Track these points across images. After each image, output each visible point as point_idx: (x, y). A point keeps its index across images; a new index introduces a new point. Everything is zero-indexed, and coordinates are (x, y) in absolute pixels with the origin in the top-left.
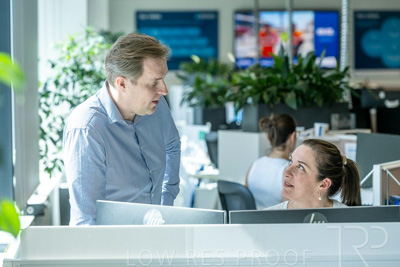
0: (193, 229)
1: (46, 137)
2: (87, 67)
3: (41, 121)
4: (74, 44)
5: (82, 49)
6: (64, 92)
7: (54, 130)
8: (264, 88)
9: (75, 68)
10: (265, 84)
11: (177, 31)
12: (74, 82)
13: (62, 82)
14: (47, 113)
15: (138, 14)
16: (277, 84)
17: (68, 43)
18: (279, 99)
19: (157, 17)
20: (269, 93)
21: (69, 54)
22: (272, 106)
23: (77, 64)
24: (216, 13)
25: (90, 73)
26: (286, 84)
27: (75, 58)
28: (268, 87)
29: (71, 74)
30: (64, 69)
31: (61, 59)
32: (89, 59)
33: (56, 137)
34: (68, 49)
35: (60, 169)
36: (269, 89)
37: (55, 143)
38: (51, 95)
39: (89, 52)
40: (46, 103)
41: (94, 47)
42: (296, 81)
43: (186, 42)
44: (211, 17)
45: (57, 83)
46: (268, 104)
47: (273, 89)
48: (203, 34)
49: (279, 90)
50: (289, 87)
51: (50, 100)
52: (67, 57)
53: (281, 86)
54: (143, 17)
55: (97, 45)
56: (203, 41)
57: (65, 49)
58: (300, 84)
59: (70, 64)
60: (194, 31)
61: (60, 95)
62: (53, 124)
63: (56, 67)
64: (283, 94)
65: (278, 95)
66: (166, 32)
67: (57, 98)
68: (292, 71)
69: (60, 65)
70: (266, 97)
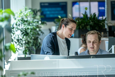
0: (59, 60)
1: (14, 41)
2: (26, 19)
3: (12, 36)
4: (21, 12)
5: (24, 14)
6: (18, 27)
7: (16, 39)
8: (80, 25)
9: (22, 20)
10: (80, 23)
11: (53, 9)
12: (22, 24)
13: (18, 24)
14: (14, 34)
15: (41, 3)
16: (84, 23)
17: (20, 12)
18: (85, 28)
19: (47, 4)
20: (82, 26)
21: (20, 15)
22: (83, 30)
23: (23, 19)
24: (66, 3)
25: (27, 21)
26: (87, 23)
27: (22, 17)
28: (81, 24)
29: (21, 21)
30: (19, 20)
31: (18, 17)
32: (26, 17)
33: (16, 41)
34: (20, 14)
35: (18, 51)
36: (82, 25)
37: (16, 43)
38: (15, 28)
39: (26, 15)
40: (13, 31)
41: (28, 13)
42: (90, 22)
43: (57, 12)
44: (65, 4)
45: (16, 24)
46: (82, 29)
47: (83, 25)
48: (62, 10)
49: (85, 25)
50: (88, 24)
51: (14, 30)
52: (19, 17)
53: (85, 24)
54: (42, 4)
55: (29, 12)
56: (62, 12)
57: (19, 14)
58: (91, 23)
59: (20, 18)
60: (59, 9)
61: (18, 28)
62: (16, 37)
63: (16, 20)
64: (86, 26)
65: (85, 27)
66: (50, 9)
67: (17, 29)
68: (89, 19)
69: (17, 19)
70: (81, 27)
